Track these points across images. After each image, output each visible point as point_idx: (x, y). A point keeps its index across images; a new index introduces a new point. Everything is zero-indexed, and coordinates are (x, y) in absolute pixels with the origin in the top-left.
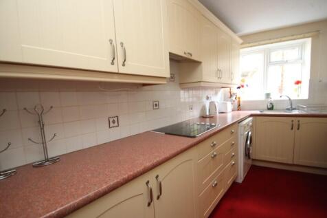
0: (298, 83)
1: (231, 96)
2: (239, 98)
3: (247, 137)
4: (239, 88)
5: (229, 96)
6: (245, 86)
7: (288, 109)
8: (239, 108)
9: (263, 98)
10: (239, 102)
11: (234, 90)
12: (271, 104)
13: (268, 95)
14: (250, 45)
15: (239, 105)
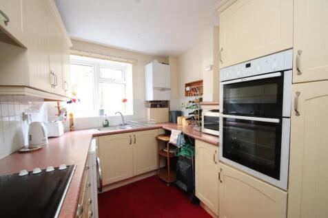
0: (125, 101)
1: (60, 112)
2: (71, 115)
3: (97, 164)
4: (70, 102)
5: (57, 112)
6: (77, 101)
7: (121, 125)
8: (72, 128)
9: (97, 114)
10: (72, 120)
11: (63, 105)
12: (106, 120)
13: (102, 111)
14: (81, 53)
15: (72, 124)
